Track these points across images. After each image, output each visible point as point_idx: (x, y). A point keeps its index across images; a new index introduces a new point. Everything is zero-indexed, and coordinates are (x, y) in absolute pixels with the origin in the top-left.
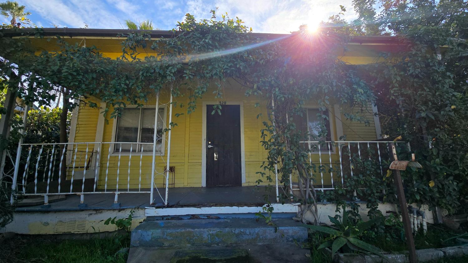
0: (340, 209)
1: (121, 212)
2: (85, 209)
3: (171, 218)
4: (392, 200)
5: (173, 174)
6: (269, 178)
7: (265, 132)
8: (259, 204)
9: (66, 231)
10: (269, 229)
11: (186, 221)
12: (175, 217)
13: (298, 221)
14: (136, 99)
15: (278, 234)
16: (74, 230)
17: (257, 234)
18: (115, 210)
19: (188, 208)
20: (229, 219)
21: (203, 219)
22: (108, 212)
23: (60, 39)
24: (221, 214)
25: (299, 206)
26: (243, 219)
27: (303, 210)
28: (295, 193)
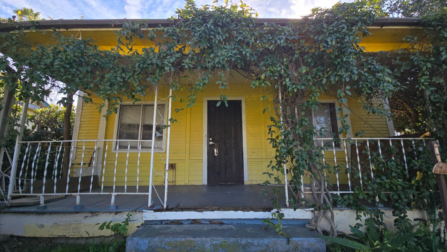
0: (361, 217)
1: (118, 214)
2: (80, 211)
3: (171, 222)
4: (422, 206)
5: (174, 172)
6: (277, 179)
7: (273, 128)
8: (267, 209)
9: (61, 234)
10: (280, 239)
11: (186, 226)
12: (175, 221)
13: (312, 230)
14: (133, 94)
15: (291, 246)
16: (69, 234)
17: (267, 246)
18: (112, 212)
19: (189, 212)
20: (234, 225)
21: (205, 224)
22: (104, 214)
23: (55, 31)
24: (225, 219)
25: (312, 211)
26: (249, 225)
27: (318, 217)
28: (307, 196)
